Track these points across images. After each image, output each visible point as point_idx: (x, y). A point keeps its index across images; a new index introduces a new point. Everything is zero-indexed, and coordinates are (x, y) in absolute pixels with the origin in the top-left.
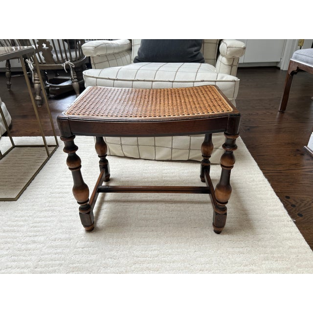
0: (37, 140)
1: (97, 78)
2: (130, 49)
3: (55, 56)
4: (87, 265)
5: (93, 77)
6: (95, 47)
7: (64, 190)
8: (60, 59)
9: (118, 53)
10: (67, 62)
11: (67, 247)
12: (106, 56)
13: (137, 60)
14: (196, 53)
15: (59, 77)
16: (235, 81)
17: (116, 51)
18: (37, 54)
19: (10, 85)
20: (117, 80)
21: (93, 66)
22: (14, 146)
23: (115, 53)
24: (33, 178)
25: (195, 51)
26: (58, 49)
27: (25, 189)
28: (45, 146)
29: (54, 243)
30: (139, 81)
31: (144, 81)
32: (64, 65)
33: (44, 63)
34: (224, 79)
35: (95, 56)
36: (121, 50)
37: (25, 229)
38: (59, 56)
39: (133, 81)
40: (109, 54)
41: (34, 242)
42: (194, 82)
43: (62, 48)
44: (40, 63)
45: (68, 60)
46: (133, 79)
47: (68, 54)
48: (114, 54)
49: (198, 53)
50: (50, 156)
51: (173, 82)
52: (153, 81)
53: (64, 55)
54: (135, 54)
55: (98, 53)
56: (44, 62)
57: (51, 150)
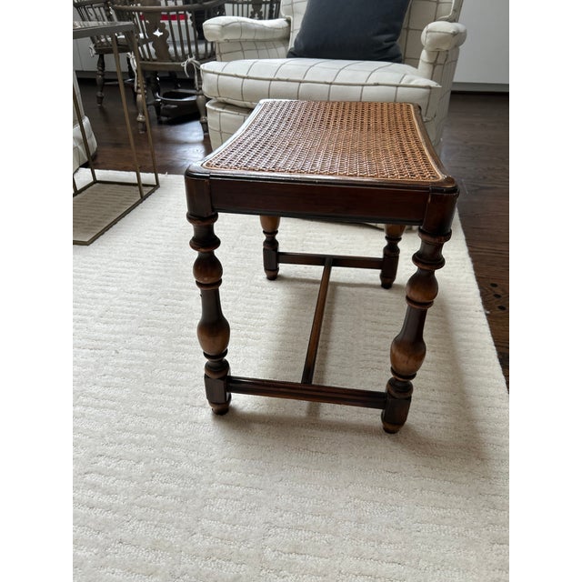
0: (130, 176)
1: (219, 74)
2: (288, 38)
3: (171, 49)
4: (167, 322)
5: (213, 73)
8: (180, 54)
9: (264, 41)
10: (189, 60)
11: (146, 301)
12: (240, 42)
13: (292, 55)
14: (389, 44)
16: (430, 88)
17: (259, 37)
18: (145, 46)
19: (102, 98)
20: (248, 78)
21: (218, 57)
22: (95, 181)
23: (258, 41)
24: (115, 222)
25: (386, 41)
26: (177, 38)
27: (102, 233)
28: (139, 185)
29: (129, 296)
30: (279, 80)
31: (287, 80)
32: (184, 65)
33: (154, 60)
34: (412, 83)
36: (268, 37)
37: (95, 276)
38: (179, 49)
39: (271, 80)
40: (246, 40)
41: (104, 291)
42: (363, 85)
43: (185, 38)
44: (149, 60)
45: (191, 57)
46: (272, 77)
47: (193, 48)
48: (255, 41)
49: (392, 46)
50: (143, 198)
51: (331, 84)
52: (300, 82)
53: (186, 49)
54: (291, 45)
56: (154, 57)
57: (145, 191)
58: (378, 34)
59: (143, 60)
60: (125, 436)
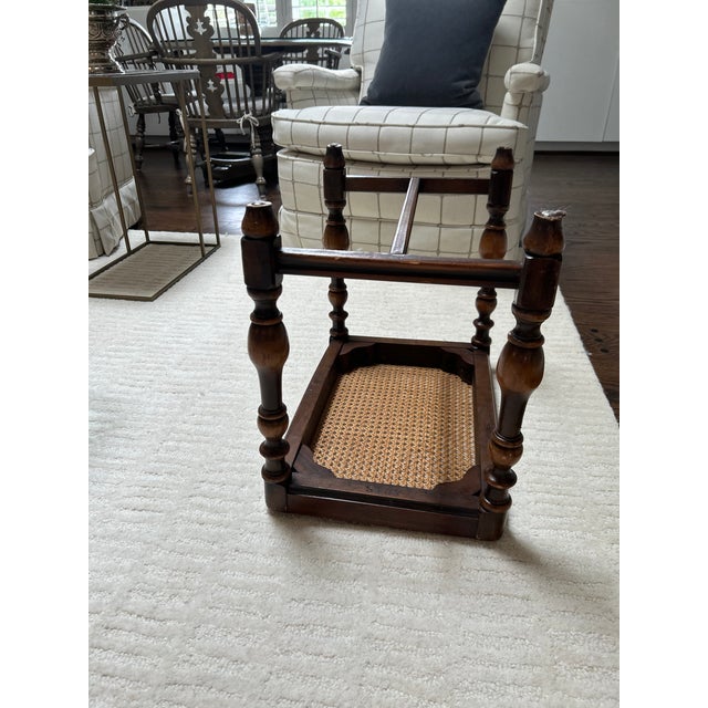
1: (293, 121)
2: (358, 89)
3: (226, 105)
5: (287, 120)
6: (296, 73)
7: (226, 296)
8: (236, 110)
9: (335, 90)
10: (246, 116)
11: (225, 350)
12: (312, 90)
13: (366, 102)
14: (468, 90)
15: (228, 153)
16: (517, 128)
17: (330, 86)
18: (197, 103)
19: (141, 162)
20: (324, 123)
21: (289, 105)
22: (148, 242)
23: (329, 90)
24: (177, 280)
25: (466, 87)
26: (233, 95)
27: (165, 289)
28: (201, 245)
29: (206, 346)
30: (358, 124)
31: (367, 125)
32: (240, 121)
33: (207, 117)
34: (498, 124)
35: (293, 87)
36: (340, 86)
37: (165, 329)
38: (235, 105)
39: (349, 125)
40: (318, 89)
41: (178, 342)
42: (447, 127)
43: (241, 95)
45: (248, 113)
46: (350, 122)
47: (250, 104)
48: (327, 90)
49: (472, 92)
50: (205, 257)
51: (413, 127)
52: (381, 126)
53: (243, 105)
54: (364, 93)
55: (299, 85)
56: (207, 114)
57: (207, 250)
58: (457, 80)
59: (194, 117)
60: (225, 465)
